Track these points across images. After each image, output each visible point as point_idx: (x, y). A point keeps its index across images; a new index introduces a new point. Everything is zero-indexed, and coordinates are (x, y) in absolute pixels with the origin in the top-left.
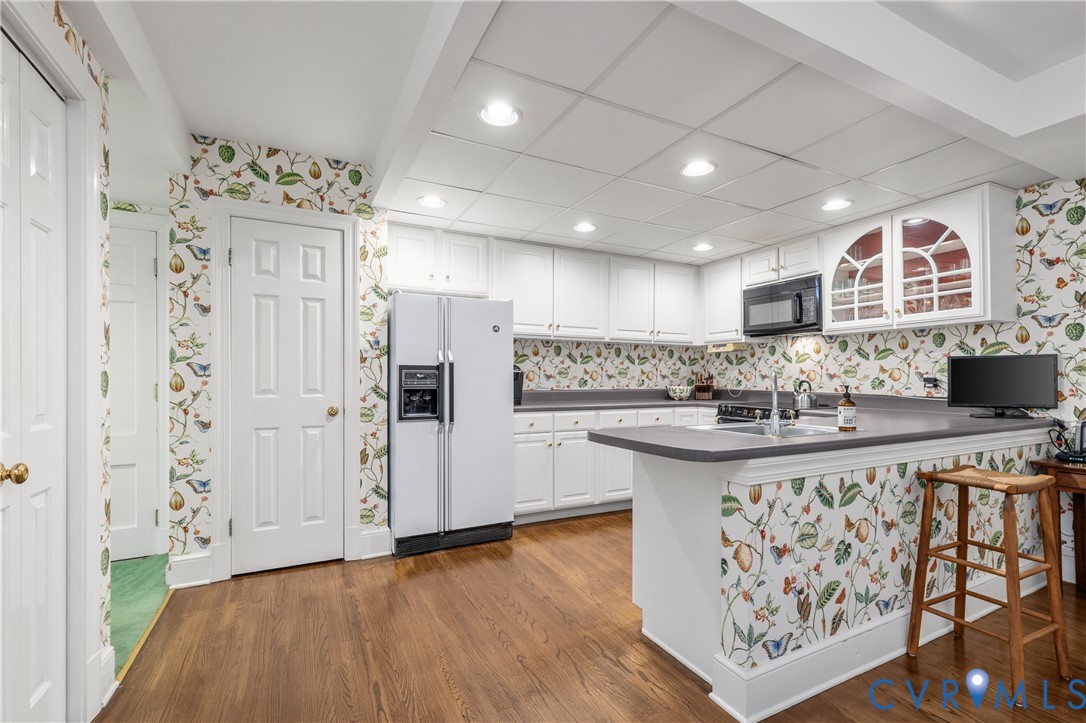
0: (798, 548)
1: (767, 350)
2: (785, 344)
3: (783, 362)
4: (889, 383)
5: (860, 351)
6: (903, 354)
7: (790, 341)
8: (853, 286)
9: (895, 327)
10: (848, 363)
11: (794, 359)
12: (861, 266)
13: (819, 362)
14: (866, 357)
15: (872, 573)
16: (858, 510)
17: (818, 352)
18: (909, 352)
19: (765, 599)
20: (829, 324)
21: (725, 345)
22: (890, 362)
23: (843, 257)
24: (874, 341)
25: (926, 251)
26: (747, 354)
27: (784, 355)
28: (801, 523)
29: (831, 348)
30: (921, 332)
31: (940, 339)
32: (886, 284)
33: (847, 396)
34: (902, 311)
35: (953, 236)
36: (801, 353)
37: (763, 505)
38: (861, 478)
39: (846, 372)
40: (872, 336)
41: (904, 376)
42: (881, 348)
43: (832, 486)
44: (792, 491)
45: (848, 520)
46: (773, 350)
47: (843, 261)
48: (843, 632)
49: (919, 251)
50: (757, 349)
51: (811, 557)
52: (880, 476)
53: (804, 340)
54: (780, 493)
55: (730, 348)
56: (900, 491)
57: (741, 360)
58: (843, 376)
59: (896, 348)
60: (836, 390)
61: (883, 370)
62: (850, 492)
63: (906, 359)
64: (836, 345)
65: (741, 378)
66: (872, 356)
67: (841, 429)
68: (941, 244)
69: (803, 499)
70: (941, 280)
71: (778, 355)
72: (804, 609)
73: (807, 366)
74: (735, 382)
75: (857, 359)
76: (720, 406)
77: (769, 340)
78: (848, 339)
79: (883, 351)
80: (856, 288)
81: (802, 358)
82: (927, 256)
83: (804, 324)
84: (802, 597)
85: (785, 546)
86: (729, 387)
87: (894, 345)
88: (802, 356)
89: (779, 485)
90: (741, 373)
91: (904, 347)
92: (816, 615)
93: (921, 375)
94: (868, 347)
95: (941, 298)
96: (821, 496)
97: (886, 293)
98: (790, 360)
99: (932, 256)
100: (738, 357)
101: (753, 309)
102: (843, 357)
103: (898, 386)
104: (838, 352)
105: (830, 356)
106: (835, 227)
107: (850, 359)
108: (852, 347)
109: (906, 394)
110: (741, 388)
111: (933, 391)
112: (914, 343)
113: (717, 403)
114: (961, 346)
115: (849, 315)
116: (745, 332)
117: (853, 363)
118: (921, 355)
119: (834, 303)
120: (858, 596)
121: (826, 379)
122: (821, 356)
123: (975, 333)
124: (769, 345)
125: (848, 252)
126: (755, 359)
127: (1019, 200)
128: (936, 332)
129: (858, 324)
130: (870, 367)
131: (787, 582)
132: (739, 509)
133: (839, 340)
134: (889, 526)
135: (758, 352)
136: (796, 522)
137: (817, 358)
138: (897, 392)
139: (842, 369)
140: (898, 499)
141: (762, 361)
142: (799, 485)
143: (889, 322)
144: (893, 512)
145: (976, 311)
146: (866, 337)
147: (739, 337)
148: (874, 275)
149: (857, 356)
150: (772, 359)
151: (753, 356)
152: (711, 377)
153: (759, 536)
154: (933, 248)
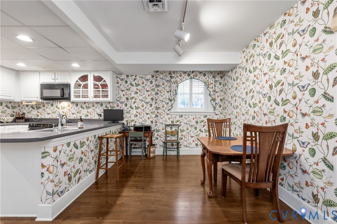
0: (68, 162)
1: (50, 105)
2: (57, 103)
3: (56, 109)
4: (89, 115)
5: (81, 107)
6: (93, 108)
7: (59, 103)
8: (80, 89)
9: (91, 101)
10: (78, 110)
11: (60, 108)
12: (83, 84)
13: (69, 109)
14: (83, 108)
15: (88, 164)
16: (85, 148)
17: (69, 106)
18: (94, 108)
19: (58, 180)
20: (73, 99)
21: (32, 102)
22: (90, 110)
23: (77, 80)
24: (86, 104)
25: (99, 83)
26: (41, 106)
27: (57, 107)
28: (69, 155)
29: (73, 105)
30: (97, 103)
31: (102, 105)
32: (89, 89)
33: (81, 119)
34: (93, 97)
35: (105, 81)
36: (63, 106)
37: (58, 152)
38: (85, 140)
39: (77, 112)
40: (85, 103)
41: (93, 114)
42: (88, 106)
43: (78, 143)
44: (67, 146)
45: (82, 151)
46: (52, 105)
47: (77, 81)
48: (81, 181)
49: (97, 83)
50: (46, 104)
51: (72, 164)
52: (90, 139)
53: (64, 102)
54: (63, 148)
55: (34, 103)
56: (94, 142)
57: (38, 108)
58: (77, 114)
59: (91, 107)
60: (74, 118)
61: (88, 112)
62: (82, 144)
63: (94, 109)
64: (75, 105)
65: (39, 114)
66: (85, 108)
67: (79, 128)
68: (102, 82)
69: (70, 148)
70: (102, 91)
71: (54, 107)
72: (70, 179)
73: (65, 110)
74: (36, 115)
75: (81, 109)
76: (30, 124)
77: (51, 102)
78: (78, 103)
79: (88, 107)
80: (81, 89)
81: (63, 108)
82: (99, 84)
83: (64, 97)
84: (69, 176)
85: (64, 163)
86: (33, 117)
87: (91, 105)
88: (63, 107)
89: (63, 145)
90: (38, 112)
91: (93, 106)
92: (73, 179)
93: (97, 113)
94: (84, 106)
95: (102, 95)
96: (75, 146)
97: (89, 92)
98: (59, 109)
99: (100, 85)
100: (38, 106)
101: (45, 91)
102: (77, 108)
103: (92, 116)
104: (75, 107)
105: (73, 108)
106: (75, 71)
107: (79, 109)
108: (79, 105)
109: (94, 118)
110: (39, 117)
111: (100, 117)
112: (96, 105)
113: (28, 123)
114: (106, 107)
115: (79, 97)
116: (41, 98)
117: (80, 110)
118: (97, 108)
119: (74, 93)
120: (85, 171)
121: (71, 114)
122: (70, 108)
123: (109, 104)
124: (51, 103)
125: (78, 79)
126: (45, 108)
127: (117, 76)
128: (101, 103)
129: (81, 99)
130: (84, 111)
131: (65, 173)
132: (49, 155)
133: (75, 103)
134: (92, 151)
135: (46, 105)
136: (68, 155)
137: (68, 108)
138: (92, 118)
139: (76, 112)
140: (94, 144)
141: (48, 108)
142: (68, 144)
143: (90, 100)
144: (92, 147)
145: (109, 99)
146: (83, 103)
147: (38, 99)
148: (86, 87)
149: (81, 108)
150: (52, 108)
151: (44, 106)
152: (24, 114)
153: (56, 161)
154: (101, 83)
